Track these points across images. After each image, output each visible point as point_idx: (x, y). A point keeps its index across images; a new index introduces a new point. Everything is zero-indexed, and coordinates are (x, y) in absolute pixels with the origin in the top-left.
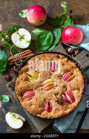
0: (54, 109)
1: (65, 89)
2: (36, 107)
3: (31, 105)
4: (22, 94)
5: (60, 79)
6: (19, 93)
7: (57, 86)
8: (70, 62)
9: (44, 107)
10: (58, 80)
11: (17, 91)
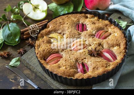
0: (90, 69)
1: (101, 47)
2: (66, 68)
3: (59, 67)
4: (45, 58)
5: (93, 38)
6: (41, 56)
7: (91, 45)
8: (101, 21)
9: (77, 69)
10: (91, 39)
11: (39, 53)
